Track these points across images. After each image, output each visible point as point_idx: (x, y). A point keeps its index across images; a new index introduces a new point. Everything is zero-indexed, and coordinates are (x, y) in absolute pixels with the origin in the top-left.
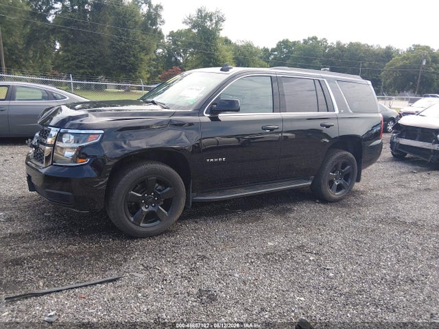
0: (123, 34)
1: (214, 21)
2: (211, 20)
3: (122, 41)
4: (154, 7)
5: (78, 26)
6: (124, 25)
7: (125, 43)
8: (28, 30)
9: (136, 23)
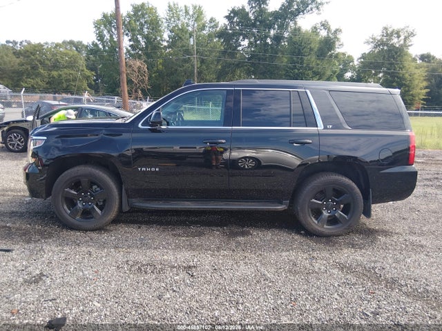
0: (298, 63)
1: (402, 37)
2: (399, 37)
3: (296, 68)
4: (333, 32)
5: (259, 59)
6: (300, 53)
7: (299, 70)
8: (220, 67)
9: (311, 49)
